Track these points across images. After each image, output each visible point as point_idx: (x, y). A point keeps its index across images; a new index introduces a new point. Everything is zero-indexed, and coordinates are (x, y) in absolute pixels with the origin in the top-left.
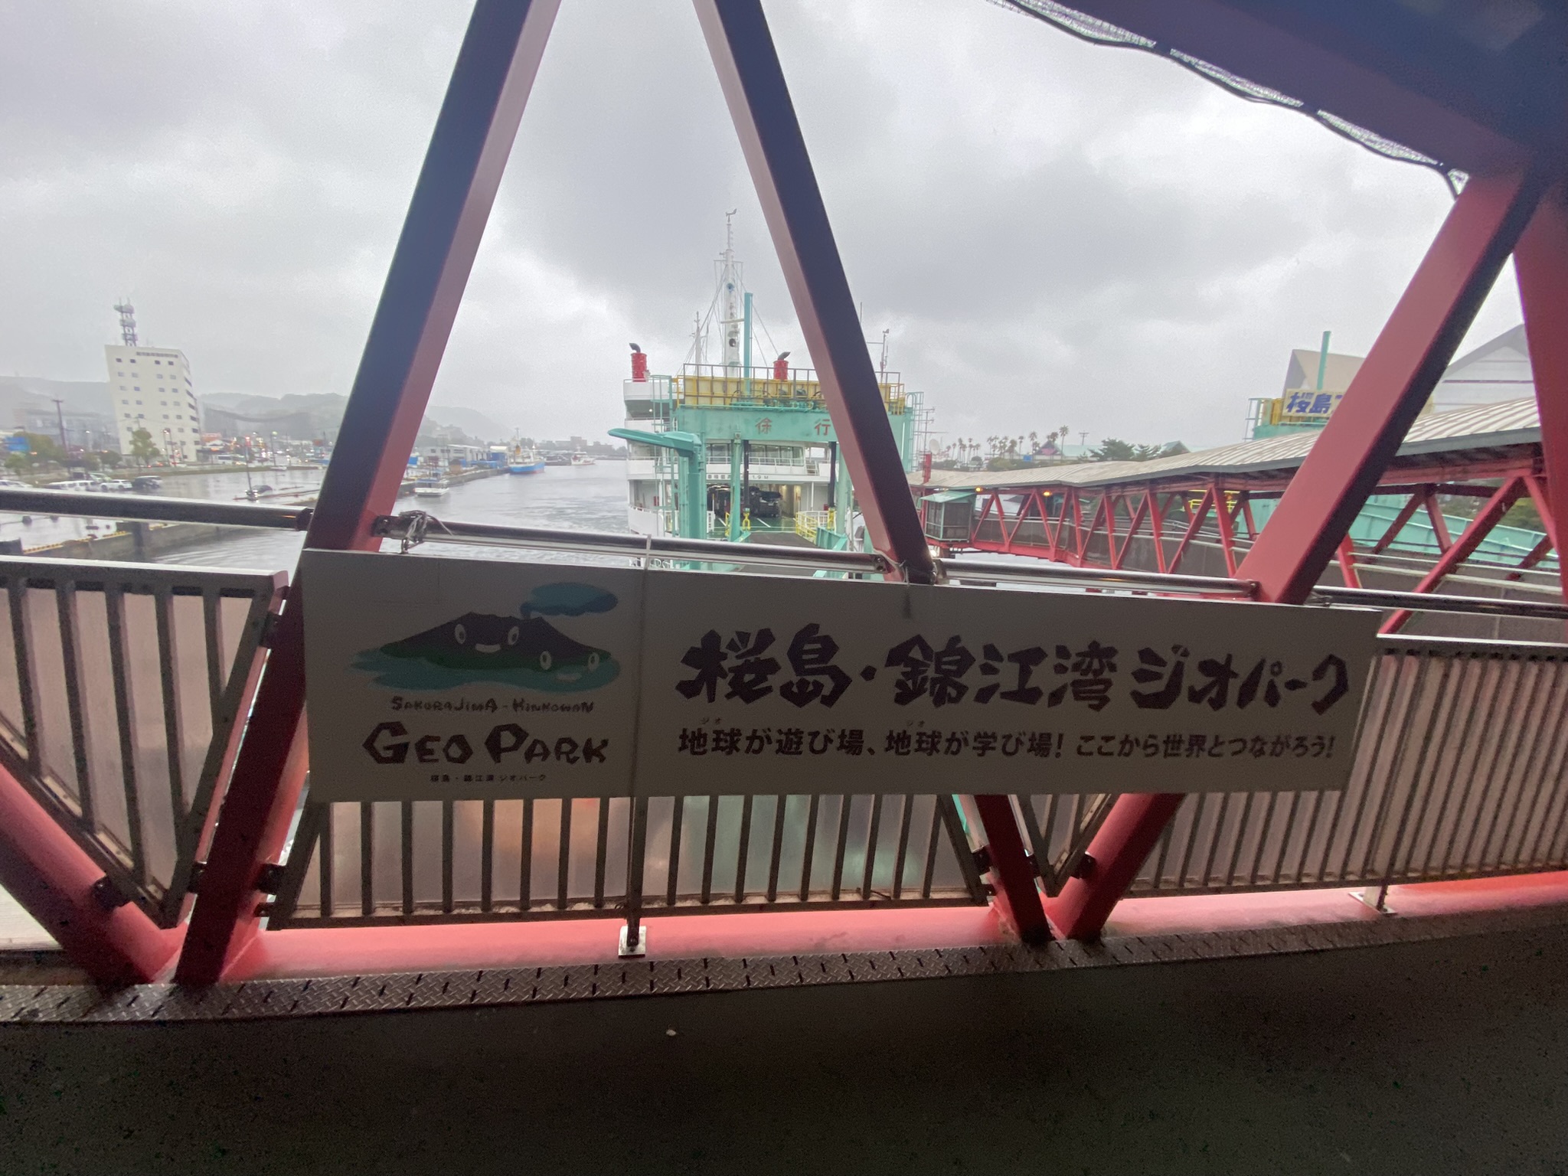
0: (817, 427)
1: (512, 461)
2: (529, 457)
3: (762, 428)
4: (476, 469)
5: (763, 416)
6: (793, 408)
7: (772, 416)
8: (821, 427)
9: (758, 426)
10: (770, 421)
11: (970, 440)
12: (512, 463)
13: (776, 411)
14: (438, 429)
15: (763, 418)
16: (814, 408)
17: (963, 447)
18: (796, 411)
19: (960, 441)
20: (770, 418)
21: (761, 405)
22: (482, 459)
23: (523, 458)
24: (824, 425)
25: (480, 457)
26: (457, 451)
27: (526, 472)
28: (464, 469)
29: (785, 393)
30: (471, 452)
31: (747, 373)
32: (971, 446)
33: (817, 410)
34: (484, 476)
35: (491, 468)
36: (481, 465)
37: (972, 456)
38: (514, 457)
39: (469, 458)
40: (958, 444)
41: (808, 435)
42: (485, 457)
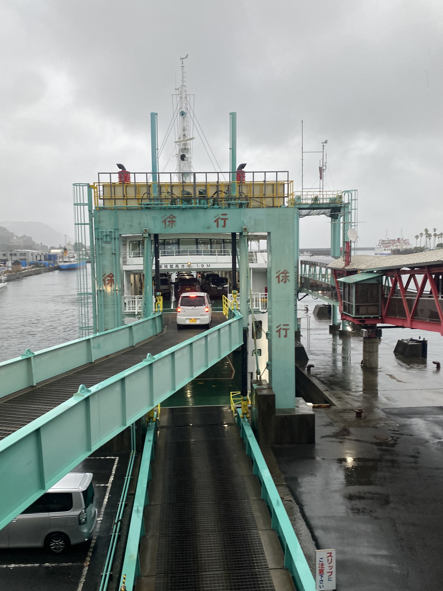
0: (217, 221)
1: (61, 260)
2: (74, 257)
3: (167, 223)
4: (33, 267)
5: (168, 213)
6: (193, 205)
7: (176, 214)
8: (219, 220)
9: (165, 221)
10: (174, 217)
11: (435, 230)
12: (61, 262)
13: (179, 208)
14: (15, 238)
15: (168, 215)
16: (214, 205)
17: (429, 236)
18: (198, 208)
19: (426, 230)
20: (175, 215)
21: (167, 204)
22: (41, 260)
23: (69, 258)
24: (222, 219)
25: (39, 258)
26: (22, 254)
27: (71, 269)
28: (23, 268)
29: (188, 193)
30: (32, 255)
31: (154, 178)
32: (435, 235)
33: (216, 206)
34: (38, 273)
35: (45, 266)
36: (36, 265)
37: (437, 243)
38: (62, 257)
39: (30, 259)
40: (424, 233)
41: (208, 228)
42: (43, 258)
